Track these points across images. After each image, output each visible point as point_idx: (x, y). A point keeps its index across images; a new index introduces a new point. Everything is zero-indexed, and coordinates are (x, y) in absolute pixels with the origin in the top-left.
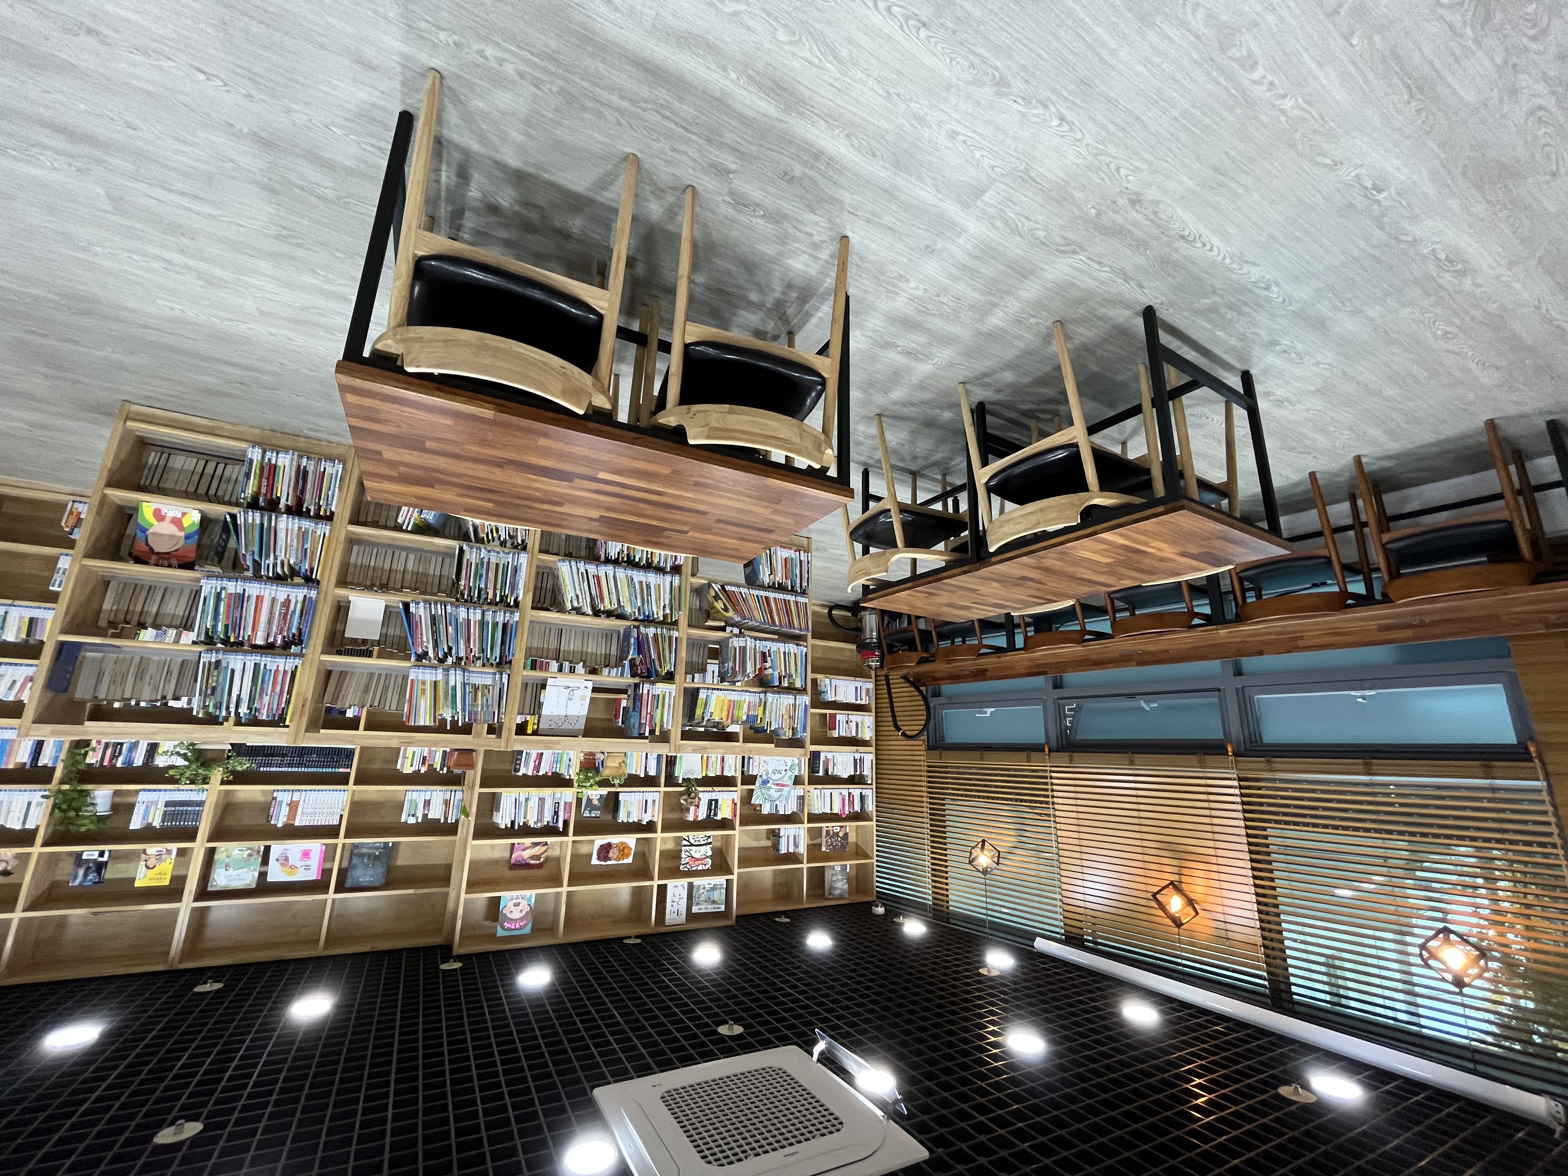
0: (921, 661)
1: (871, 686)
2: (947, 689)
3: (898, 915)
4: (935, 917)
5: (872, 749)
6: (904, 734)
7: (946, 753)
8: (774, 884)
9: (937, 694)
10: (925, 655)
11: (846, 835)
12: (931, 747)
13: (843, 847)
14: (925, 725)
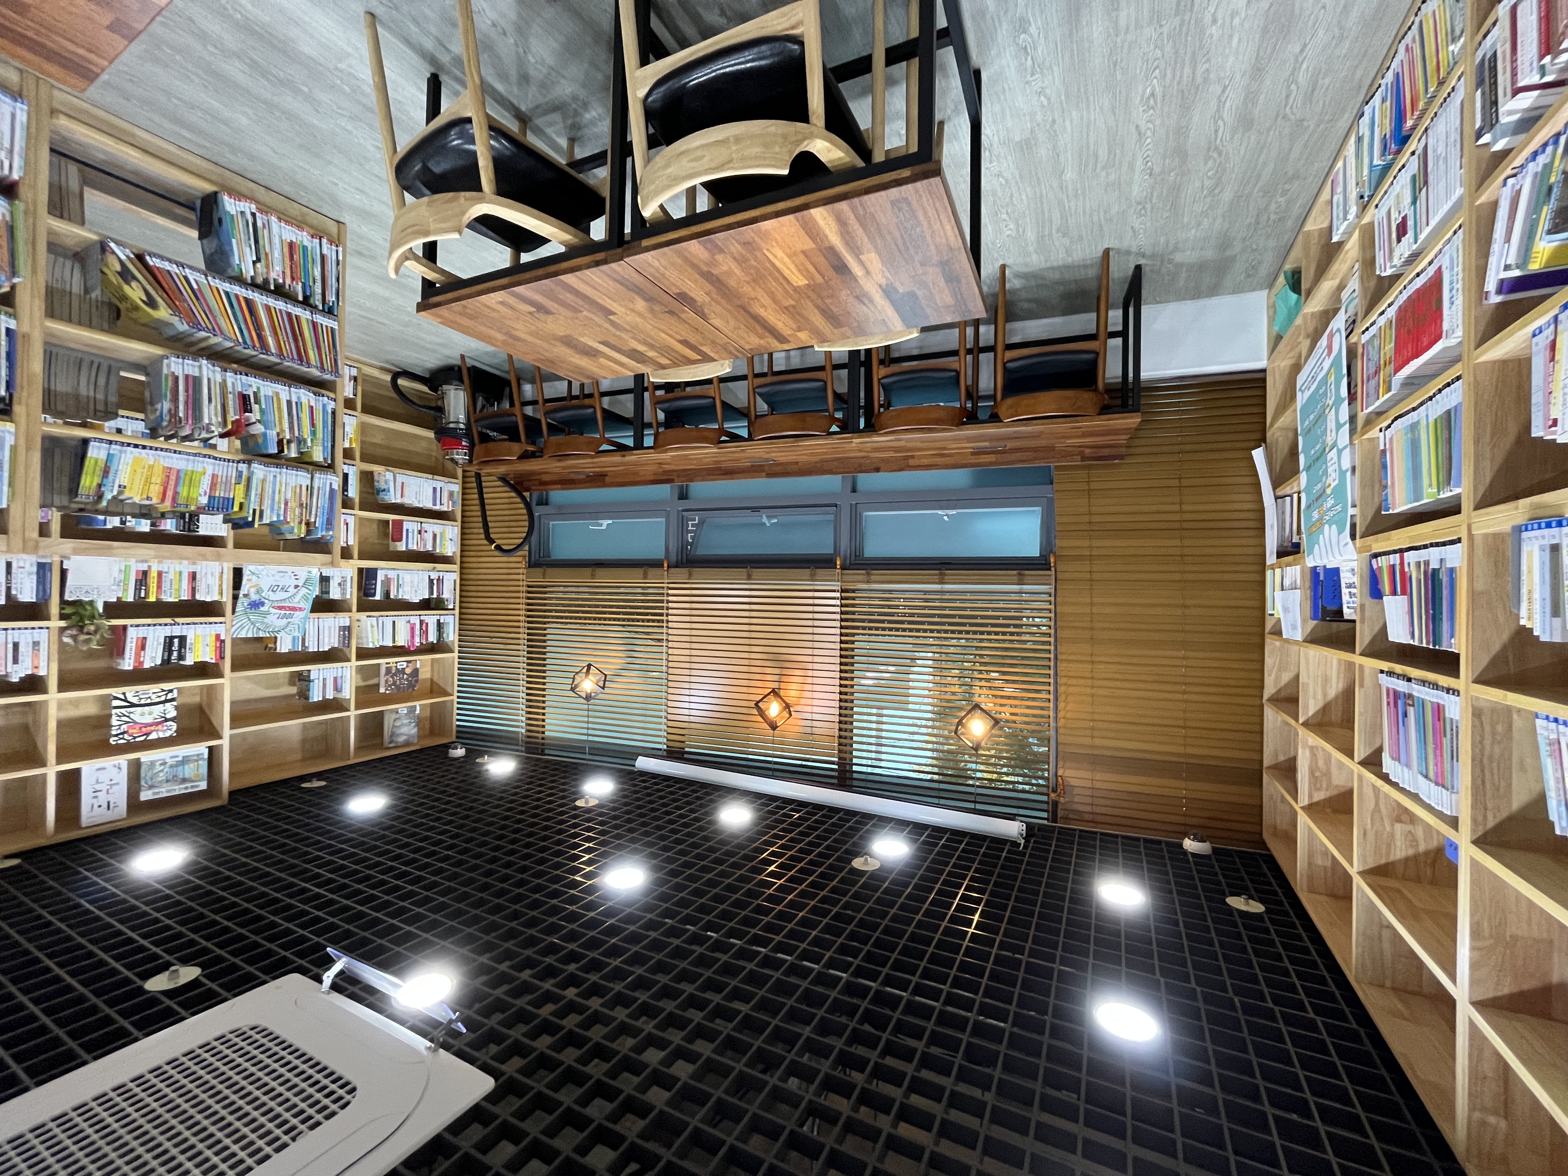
0: (525, 456)
1: (456, 488)
2: (558, 496)
3: (481, 754)
4: (528, 751)
5: (456, 567)
6: (498, 548)
7: (549, 571)
8: (304, 741)
9: (544, 502)
10: (531, 448)
11: (416, 672)
12: (533, 564)
13: (411, 685)
14: (525, 539)
